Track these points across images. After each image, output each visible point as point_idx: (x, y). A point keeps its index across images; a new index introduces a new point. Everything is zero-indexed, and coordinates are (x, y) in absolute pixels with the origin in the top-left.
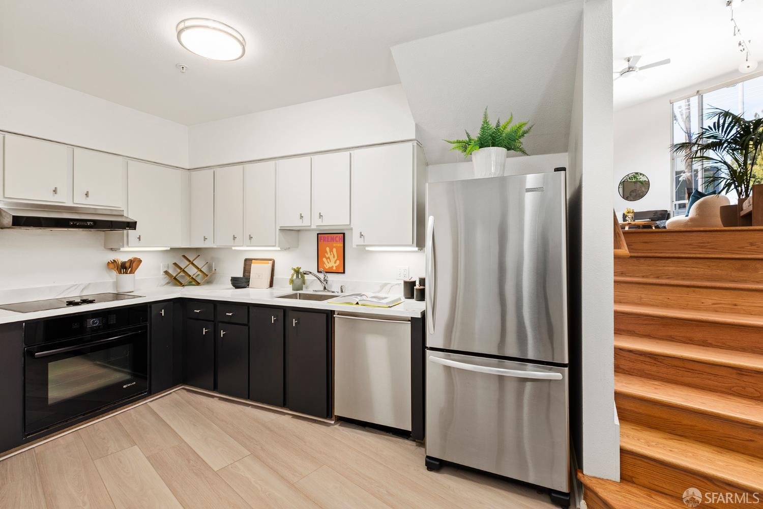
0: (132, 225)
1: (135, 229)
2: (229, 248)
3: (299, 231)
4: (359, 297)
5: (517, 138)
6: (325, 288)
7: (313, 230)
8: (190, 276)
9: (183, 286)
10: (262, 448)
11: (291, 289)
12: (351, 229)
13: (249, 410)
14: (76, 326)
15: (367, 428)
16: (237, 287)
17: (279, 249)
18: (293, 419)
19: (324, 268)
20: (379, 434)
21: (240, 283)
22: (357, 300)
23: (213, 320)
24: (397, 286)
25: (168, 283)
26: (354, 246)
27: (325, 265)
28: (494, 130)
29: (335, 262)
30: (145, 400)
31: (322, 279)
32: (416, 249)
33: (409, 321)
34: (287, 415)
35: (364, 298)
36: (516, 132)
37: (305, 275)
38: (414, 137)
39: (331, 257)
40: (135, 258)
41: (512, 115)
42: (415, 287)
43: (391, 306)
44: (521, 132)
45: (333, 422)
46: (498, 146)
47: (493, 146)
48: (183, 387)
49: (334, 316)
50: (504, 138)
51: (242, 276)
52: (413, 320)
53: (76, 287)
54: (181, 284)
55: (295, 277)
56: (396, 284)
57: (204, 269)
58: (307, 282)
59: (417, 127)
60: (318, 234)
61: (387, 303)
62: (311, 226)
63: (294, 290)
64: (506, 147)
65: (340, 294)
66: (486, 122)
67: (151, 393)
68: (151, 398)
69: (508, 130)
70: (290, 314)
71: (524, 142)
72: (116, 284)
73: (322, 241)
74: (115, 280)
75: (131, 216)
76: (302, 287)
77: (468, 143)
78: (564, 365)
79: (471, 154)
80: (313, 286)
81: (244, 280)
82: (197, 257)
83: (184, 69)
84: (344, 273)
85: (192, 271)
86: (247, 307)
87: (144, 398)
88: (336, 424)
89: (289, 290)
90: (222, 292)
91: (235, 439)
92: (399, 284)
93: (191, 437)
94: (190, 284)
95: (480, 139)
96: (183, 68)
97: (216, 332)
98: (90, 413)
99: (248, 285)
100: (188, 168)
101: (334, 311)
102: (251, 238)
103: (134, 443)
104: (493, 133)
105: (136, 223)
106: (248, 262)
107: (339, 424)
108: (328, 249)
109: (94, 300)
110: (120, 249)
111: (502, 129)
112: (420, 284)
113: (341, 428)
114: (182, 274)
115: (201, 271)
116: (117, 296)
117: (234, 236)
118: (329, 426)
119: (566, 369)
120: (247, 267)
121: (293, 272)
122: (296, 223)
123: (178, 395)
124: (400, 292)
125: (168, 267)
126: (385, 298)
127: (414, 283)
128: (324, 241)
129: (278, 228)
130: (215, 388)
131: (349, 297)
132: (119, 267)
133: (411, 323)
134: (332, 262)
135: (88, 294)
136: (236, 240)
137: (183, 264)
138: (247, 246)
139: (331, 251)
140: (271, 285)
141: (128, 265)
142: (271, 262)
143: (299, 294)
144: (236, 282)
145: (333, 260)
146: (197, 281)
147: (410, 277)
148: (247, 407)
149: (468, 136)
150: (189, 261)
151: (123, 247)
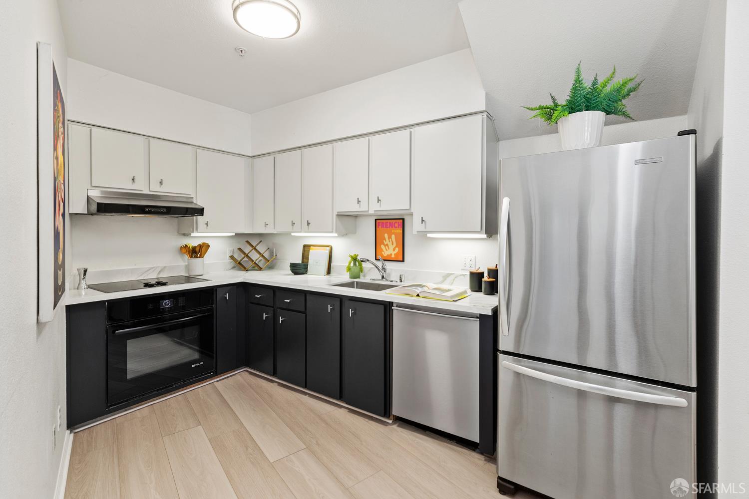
0: (200, 212)
1: (203, 215)
2: (288, 234)
3: (356, 216)
4: (420, 289)
5: (620, 98)
6: (383, 277)
7: (371, 215)
8: (253, 261)
9: (247, 270)
10: (317, 442)
11: (349, 277)
12: (412, 214)
13: (306, 399)
14: (151, 306)
15: (427, 432)
16: (296, 273)
17: (336, 235)
18: (349, 413)
19: (382, 255)
20: (442, 441)
21: (298, 269)
22: (418, 292)
23: (272, 305)
24: (462, 277)
25: (233, 268)
26: (415, 232)
27: (383, 253)
28: (590, 90)
29: (394, 250)
30: (212, 380)
31: (380, 267)
32: (485, 236)
33: (477, 318)
34: (343, 409)
35: (426, 289)
36: (618, 90)
37: (362, 263)
38: (484, 108)
39: (390, 244)
40: (204, 243)
41: (615, 69)
42: (483, 279)
43: (456, 299)
44: (626, 90)
45: (390, 422)
46: (593, 109)
47: (587, 110)
48: (246, 369)
49: (393, 307)
50: (602, 99)
51: (301, 262)
52: (482, 317)
53: (153, 269)
54: (245, 268)
55: (352, 265)
56: (461, 275)
57: (266, 255)
58: (365, 270)
59: (488, 96)
60: (376, 220)
61: (452, 297)
62: (368, 211)
63: (351, 278)
64: (604, 110)
65: (399, 283)
66: (578, 81)
67: (217, 373)
68: (218, 378)
69: (608, 89)
70: (346, 303)
71: (628, 104)
72: (188, 268)
73: (380, 227)
74: (187, 264)
75: (199, 203)
76: (360, 275)
77: (553, 109)
78: (690, 389)
79: (557, 123)
80: (371, 275)
81: (303, 267)
82: (259, 243)
83: (243, 52)
84: (403, 261)
85: (255, 256)
86: (304, 294)
87: (211, 377)
88: (395, 424)
89: (346, 278)
90: (282, 278)
91: (292, 429)
92: (464, 275)
93: (251, 423)
94: (253, 269)
95: (570, 102)
96: (241, 51)
97: (275, 318)
98: (162, 389)
99: (307, 271)
100: (251, 155)
101: (393, 302)
102: (308, 224)
103: (199, 424)
104: (588, 94)
105: (203, 209)
106: (306, 248)
107: (397, 425)
108: (386, 236)
109: (167, 283)
110: (191, 234)
111: (600, 88)
112: (488, 275)
113: (400, 430)
114: (246, 259)
115: (263, 256)
116: (188, 279)
117: (292, 221)
118: (386, 425)
119: (694, 395)
120: (306, 254)
121: (350, 259)
122: (353, 208)
123: (241, 377)
124: (465, 284)
125: (234, 253)
126: (449, 290)
127: (481, 275)
128: (382, 227)
129: (335, 213)
130: (274, 373)
131: (409, 288)
132: (191, 251)
133: (480, 320)
134: (391, 249)
135: (164, 276)
136: (295, 225)
137: (247, 249)
138: (305, 232)
139: (390, 237)
140: (329, 272)
141: (197, 249)
142: (328, 248)
143: (357, 282)
144: (295, 268)
145: (391, 247)
146: (260, 267)
147: (477, 268)
148: (304, 396)
149: (554, 100)
150: (252, 246)
151: (193, 232)
